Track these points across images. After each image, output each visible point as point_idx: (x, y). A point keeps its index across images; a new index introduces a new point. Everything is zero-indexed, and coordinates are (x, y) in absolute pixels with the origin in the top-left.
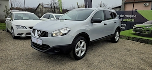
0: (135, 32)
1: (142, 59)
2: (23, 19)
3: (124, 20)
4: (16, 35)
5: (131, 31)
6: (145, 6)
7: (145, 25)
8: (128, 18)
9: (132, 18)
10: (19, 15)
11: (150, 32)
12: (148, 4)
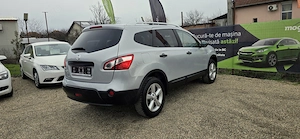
0: (241, 61)
1: (240, 101)
2: (50, 55)
3: (222, 42)
4: (41, 82)
5: (236, 59)
6: (271, 10)
7: (255, 47)
8: (228, 38)
9: (234, 38)
10: (42, 48)
11: (264, 58)
12: (274, 7)
